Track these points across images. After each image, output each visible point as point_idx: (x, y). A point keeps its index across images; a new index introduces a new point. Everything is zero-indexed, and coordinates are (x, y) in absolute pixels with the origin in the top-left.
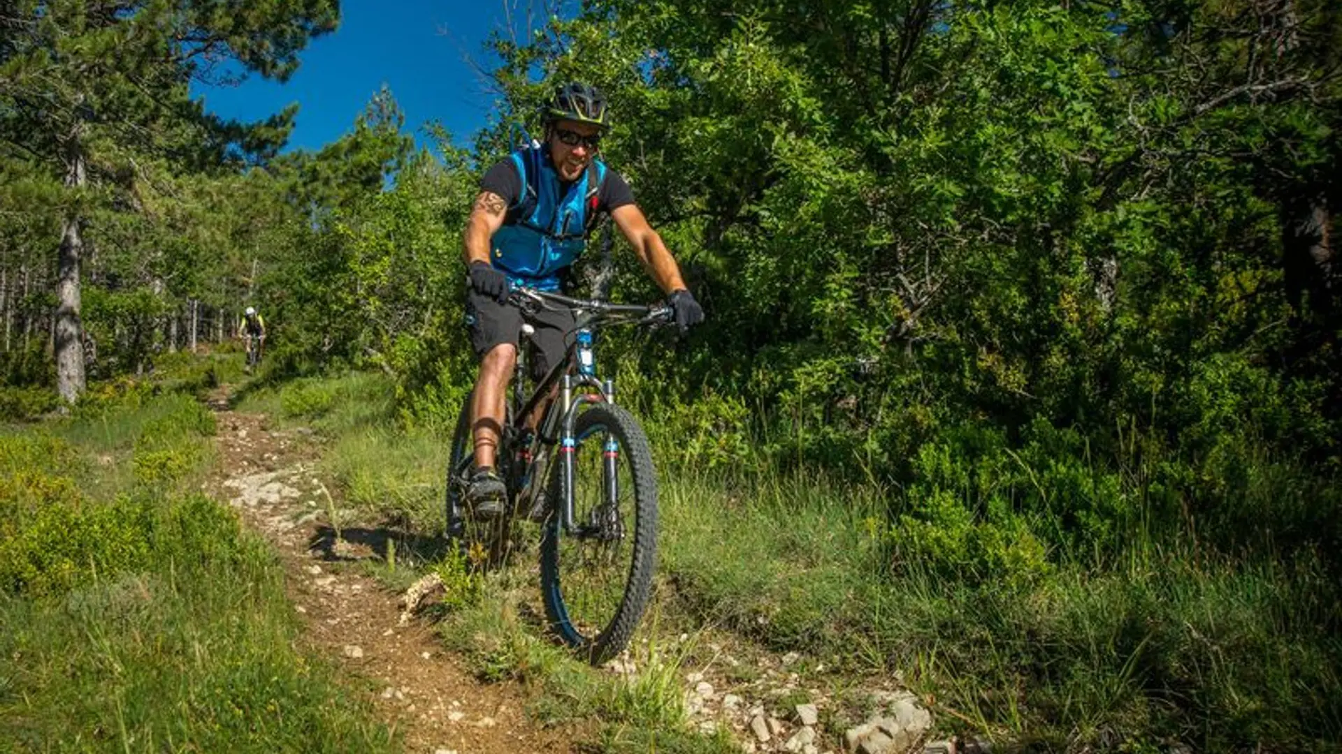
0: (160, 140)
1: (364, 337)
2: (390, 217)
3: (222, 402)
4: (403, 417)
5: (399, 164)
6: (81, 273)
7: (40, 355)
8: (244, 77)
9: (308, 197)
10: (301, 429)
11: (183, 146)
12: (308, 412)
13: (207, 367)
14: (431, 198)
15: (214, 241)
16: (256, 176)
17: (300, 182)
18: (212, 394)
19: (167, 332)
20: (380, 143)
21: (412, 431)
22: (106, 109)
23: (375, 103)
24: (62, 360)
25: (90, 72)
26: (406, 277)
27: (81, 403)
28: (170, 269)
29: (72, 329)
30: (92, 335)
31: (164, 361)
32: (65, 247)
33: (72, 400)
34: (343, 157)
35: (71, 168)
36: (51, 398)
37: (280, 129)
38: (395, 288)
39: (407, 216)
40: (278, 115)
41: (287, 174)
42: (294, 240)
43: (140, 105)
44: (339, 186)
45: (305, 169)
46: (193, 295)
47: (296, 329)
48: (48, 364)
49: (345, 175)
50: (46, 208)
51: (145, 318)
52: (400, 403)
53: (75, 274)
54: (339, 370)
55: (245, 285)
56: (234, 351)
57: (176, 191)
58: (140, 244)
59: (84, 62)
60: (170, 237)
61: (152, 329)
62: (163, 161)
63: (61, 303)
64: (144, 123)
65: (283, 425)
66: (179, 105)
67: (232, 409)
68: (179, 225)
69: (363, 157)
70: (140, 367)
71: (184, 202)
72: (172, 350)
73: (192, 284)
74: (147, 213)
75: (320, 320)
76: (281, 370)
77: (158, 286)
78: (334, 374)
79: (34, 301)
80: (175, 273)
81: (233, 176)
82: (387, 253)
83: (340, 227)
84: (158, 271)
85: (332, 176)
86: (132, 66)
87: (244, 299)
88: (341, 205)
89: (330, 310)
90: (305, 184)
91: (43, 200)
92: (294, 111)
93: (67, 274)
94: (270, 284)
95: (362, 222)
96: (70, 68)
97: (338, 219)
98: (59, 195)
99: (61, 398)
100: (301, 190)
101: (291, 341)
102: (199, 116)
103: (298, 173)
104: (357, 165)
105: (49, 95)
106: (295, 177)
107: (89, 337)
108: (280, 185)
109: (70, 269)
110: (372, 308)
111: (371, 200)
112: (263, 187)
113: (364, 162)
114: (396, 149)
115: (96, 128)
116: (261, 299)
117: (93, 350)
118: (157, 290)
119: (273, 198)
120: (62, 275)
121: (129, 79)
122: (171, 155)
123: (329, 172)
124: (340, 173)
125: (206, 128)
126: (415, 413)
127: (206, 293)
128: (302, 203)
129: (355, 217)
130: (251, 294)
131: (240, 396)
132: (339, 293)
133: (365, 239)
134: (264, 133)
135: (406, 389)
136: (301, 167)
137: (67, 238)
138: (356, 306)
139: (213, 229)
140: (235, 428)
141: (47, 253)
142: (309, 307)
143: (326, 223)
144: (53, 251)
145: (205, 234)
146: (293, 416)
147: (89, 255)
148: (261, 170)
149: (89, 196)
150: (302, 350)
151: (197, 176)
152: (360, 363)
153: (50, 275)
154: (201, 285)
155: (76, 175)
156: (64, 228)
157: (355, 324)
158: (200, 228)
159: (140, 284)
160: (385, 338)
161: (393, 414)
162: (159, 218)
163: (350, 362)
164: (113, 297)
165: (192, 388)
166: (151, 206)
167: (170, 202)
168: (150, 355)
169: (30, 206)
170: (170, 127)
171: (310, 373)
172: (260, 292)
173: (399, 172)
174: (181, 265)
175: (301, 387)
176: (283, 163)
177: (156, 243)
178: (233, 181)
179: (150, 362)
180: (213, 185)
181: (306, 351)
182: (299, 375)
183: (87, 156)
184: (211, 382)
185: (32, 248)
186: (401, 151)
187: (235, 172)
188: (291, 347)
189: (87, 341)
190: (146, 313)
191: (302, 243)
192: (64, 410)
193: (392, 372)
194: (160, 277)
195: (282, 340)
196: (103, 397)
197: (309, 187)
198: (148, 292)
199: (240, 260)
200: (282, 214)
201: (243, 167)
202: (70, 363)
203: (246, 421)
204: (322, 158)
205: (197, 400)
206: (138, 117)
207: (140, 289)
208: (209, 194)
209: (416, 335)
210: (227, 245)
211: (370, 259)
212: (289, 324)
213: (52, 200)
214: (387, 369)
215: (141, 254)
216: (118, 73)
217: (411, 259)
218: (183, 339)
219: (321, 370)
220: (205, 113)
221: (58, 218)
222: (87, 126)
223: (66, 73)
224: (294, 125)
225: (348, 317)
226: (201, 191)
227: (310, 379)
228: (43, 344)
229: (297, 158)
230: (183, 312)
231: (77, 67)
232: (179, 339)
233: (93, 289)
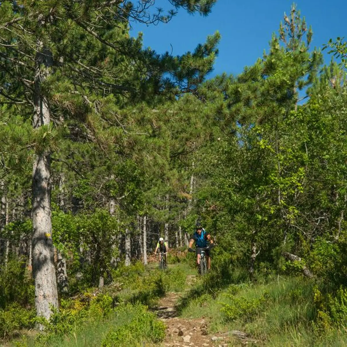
0: (108, 77)
1: (286, 244)
2: (304, 130)
3: (170, 309)
4: (321, 319)
5: (310, 79)
6: (50, 202)
7: (21, 276)
8: (172, 13)
9: (232, 118)
10: (235, 332)
11: (127, 82)
12: (240, 316)
13: (156, 278)
14: (340, 108)
15: (156, 164)
16: (187, 101)
17: (225, 103)
18: (161, 302)
19: (122, 247)
20: (291, 62)
21: (330, 331)
22: (61, 52)
23: (286, 23)
24: (38, 281)
25: (46, 21)
26: (320, 185)
27: (55, 320)
28: (122, 190)
29: (46, 253)
30: (63, 255)
31: (121, 274)
32: (37, 179)
33: (48, 319)
34: (259, 78)
35: (37, 109)
36: (30, 318)
37: (206, 58)
38: (312, 197)
39: (318, 128)
40: (203, 44)
41: (214, 98)
42: (223, 157)
43: (90, 47)
44: (257, 105)
45: (229, 91)
46: (142, 213)
47: (229, 238)
48: (28, 285)
49: (263, 94)
50: (19, 147)
51: (104, 236)
52: (318, 305)
53: (46, 203)
54: (267, 274)
55: (184, 201)
56: (179, 261)
57: (122, 121)
58: (96, 170)
59: (40, 13)
60: (120, 162)
61: (109, 246)
62: (111, 96)
63: (36, 230)
64: (94, 62)
65: (220, 328)
66: (122, 44)
67: (178, 315)
68: (127, 151)
69: (277, 77)
70: (102, 281)
71: (129, 130)
72: (127, 263)
73: (140, 202)
74: (99, 142)
75: (249, 230)
76: (218, 277)
77: (113, 206)
78: (262, 280)
79: (14, 228)
80: (126, 194)
81: (169, 103)
82: (303, 164)
83: (261, 142)
84: (112, 192)
85: (252, 96)
86: (81, 12)
87: (185, 213)
88: (261, 122)
89: (256, 220)
90: (229, 106)
91: (17, 140)
92: (216, 39)
93: (39, 203)
94: (205, 198)
95: (280, 137)
96: (30, 19)
97: (259, 135)
98: (29, 135)
99: (38, 317)
100: (226, 111)
101: (225, 250)
102: (139, 52)
103: (223, 96)
104: (272, 85)
105: (15, 44)
106: (221, 101)
107: (60, 257)
108: (209, 108)
109: (42, 199)
110: (291, 216)
111: (286, 115)
112: (194, 111)
113: (278, 81)
114: (305, 66)
115: (55, 70)
116: (198, 213)
117: (64, 269)
118: (112, 210)
119: (203, 121)
120: (35, 204)
121: (79, 23)
122: (117, 90)
123: (250, 92)
124: (258, 93)
125: (145, 62)
126: (331, 315)
127: (153, 209)
128: (228, 124)
129: (274, 132)
130: (190, 208)
131: (184, 303)
132: (263, 204)
133: (283, 152)
134: (193, 63)
135: (324, 291)
136: (225, 90)
137: (38, 171)
138: (278, 215)
139: (155, 153)
140: (181, 334)
141: (23, 184)
142: (238, 218)
143: (250, 140)
144: (27, 182)
145: (148, 158)
146: (228, 320)
147: (57, 183)
148: (191, 96)
149: (54, 133)
150: (235, 257)
151: (138, 106)
152: (284, 268)
153: (26, 203)
154: (149, 203)
155: (41, 114)
156: (36, 163)
157: (277, 231)
158: (144, 153)
159: (98, 206)
160: (304, 243)
161: (313, 316)
162: (109, 146)
163: (275, 268)
164: (77, 219)
165: (143, 298)
166: (102, 135)
167: (118, 131)
168: (109, 269)
169: (6, 147)
170: (116, 64)
171: (242, 279)
172: (198, 206)
173: (310, 86)
174: (131, 186)
175: (234, 292)
176: (209, 87)
177: (109, 168)
178: (169, 108)
179: (109, 275)
180: (152, 113)
181: (238, 259)
182: (233, 282)
183: (50, 97)
184: (160, 292)
185: (9, 182)
186: (310, 68)
187: (170, 99)
188: (226, 256)
189: (59, 261)
190: (104, 232)
191: (230, 159)
192: (42, 327)
193: (311, 276)
194: (114, 198)
195: (217, 250)
196: (73, 312)
197: (233, 109)
198: (105, 212)
199: (179, 180)
200: (211, 135)
201: (176, 94)
202: (45, 283)
203: (190, 326)
204: (242, 80)
205: (150, 308)
206: (88, 57)
207: (98, 210)
208: (150, 121)
209: (332, 239)
210: (167, 167)
211: (289, 171)
212: (223, 234)
213: (24, 139)
214: (307, 272)
215: (97, 178)
216: (69, 21)
217: (323, 168)
218: (135, 253)
219: (251, 275)
220: (143, 48)
221: (30, 155)
222: (48, 70)
223: (27, 23)
224: (217, 52)
225: (272, 226)
226: (143, 119)
227: (242, 285)
228: (23, 266)
229: (222, 82)
230: (134, 228)
231: (36, 16)
232: (133, 253)
233: (62, 214)
